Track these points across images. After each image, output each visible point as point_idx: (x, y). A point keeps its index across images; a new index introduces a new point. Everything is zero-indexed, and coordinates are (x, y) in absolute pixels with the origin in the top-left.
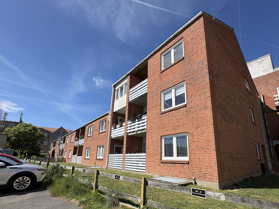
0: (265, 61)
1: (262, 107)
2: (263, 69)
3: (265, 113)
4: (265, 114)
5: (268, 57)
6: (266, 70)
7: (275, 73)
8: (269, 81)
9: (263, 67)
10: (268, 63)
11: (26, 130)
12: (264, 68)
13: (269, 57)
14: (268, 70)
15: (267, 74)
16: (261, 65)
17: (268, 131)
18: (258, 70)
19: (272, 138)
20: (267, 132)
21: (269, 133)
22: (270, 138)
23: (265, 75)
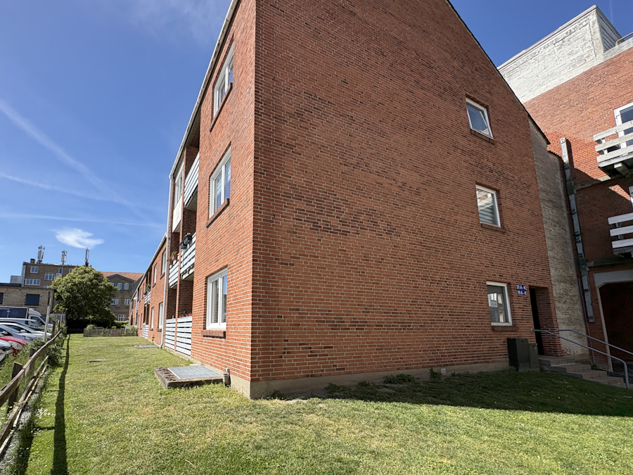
0: (579, 33)
1: (564, 175)
2: (572, 58)
3: (573, 193)
4: (572, 197)
5: (590, 17)
6: (582, 60)
7: (608, 65)
8: (588, 94)
9: (571, 54)
10: (588, 37)
11: (83, 280)
12: (575, 56)
13: (593, 17)
14: (588, 60)
15: (585, 73)
16: (567, 49)
17: (580, 246)
18: (557, 66)
19: (592, 264)
20: (575, 249)
21: (580, 251)
22: (583, 267)
23: (579, 78)
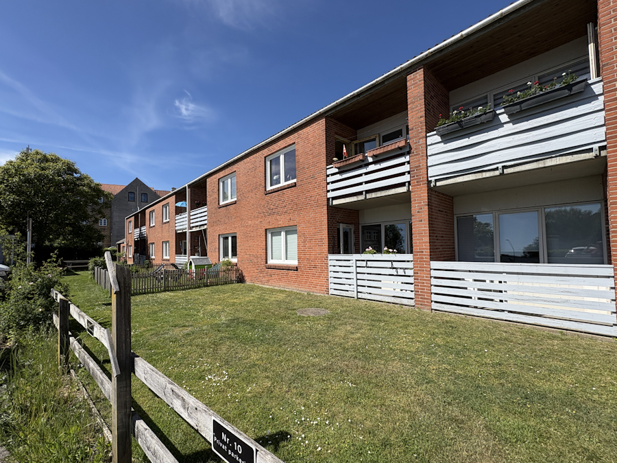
11: (47, 172)
